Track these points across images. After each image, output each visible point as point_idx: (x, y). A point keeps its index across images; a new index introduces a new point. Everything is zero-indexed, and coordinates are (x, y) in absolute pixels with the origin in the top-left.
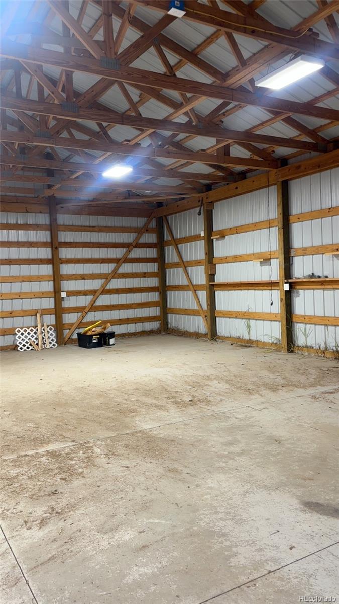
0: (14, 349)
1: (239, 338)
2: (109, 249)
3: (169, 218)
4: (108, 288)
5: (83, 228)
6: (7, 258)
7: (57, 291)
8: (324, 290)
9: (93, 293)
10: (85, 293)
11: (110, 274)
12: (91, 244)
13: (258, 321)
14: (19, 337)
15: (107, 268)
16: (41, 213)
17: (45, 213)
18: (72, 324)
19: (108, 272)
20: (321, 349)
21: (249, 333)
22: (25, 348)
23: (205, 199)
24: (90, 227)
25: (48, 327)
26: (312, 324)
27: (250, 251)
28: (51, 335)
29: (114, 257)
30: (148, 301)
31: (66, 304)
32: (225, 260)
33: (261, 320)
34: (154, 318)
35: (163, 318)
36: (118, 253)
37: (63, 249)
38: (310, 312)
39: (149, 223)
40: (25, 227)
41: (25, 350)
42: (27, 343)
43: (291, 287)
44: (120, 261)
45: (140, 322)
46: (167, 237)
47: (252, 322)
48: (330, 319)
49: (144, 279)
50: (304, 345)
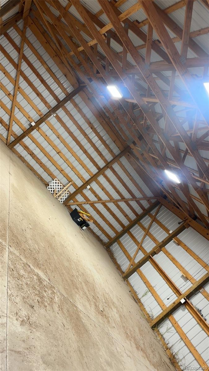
0: (46, 185)
1: (136, 292)
2: (126, 190)
3: (163, 207)
4: (107, 204)
5: (126, 171)
6: (86, 149)
7: (88, 183)
8: (198, 323)
9: (100, 199)
10: (96, 195)
11: (114, 199)
12: (122, 181)
13: (152, 297)
14: (53, 183)
15: (116, 196)
16: (119, 148)
17: (120, 150)
18: (77, 201)
19: (114, 198)
20: (168, 346)
21: (143, 296)
22: (50, 190)
23: (188, 220)
24: (129, 174)
25: (68, 191)
26: (176, 330)
27: (183, 265)
28: (64, 196)
29: (124, 195)
30: (115, 227)
31: (85, 191)
32: (168, 254)
33: (155, 298)
34: (109, 237)
35: (112, 241)
36: (127, 195)
37: (110, 170)
38: (181, 323)
39: (152, 199)
40: (107, 146)
41: (49, 190)
42: (53, 188)
43: (185, 303)
44: (124, 200)
45: (102, 232)
46: (153, 212)
47: (149, 294)
48: (187, 339)
49: (124, 217)
50: (162, 334)
